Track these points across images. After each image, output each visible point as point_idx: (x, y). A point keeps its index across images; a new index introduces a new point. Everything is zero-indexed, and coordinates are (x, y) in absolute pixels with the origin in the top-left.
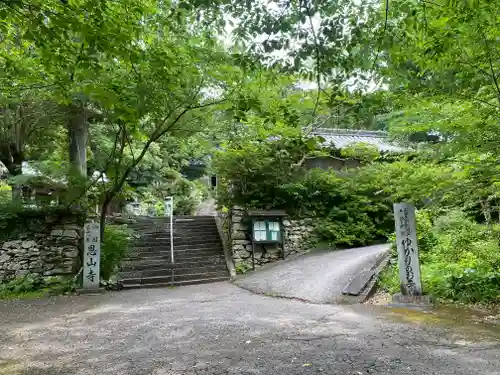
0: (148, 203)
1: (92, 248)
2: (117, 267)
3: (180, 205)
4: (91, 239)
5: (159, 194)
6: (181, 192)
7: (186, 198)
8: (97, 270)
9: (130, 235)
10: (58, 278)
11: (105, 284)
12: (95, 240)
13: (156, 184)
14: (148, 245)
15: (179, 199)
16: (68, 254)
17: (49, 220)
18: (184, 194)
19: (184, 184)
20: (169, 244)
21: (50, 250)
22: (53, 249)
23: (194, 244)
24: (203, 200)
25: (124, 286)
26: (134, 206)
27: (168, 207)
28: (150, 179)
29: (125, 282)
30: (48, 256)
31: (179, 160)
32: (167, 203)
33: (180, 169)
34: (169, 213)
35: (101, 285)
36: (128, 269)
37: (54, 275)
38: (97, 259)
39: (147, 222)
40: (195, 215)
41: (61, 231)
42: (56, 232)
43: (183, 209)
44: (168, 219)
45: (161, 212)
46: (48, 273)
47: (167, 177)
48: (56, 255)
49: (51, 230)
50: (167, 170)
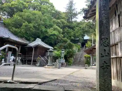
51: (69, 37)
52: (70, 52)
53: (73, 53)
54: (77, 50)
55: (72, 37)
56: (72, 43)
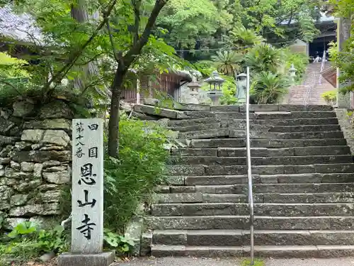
0: (210, 82)
1: (87, 169)
2: (142, 207)
3: (260, 87)
4: (85, 151)
5: (227, 68)
6: (261, 65)
7: (270, 76)
8: (97, 214)
9: (170, 140)
10: (34, 223)
11: (115, 244)
12: (93, 152)
13: (223, 54)
14: (202, 161)
15: (258, 78)
16: (51, 177)
17: (19, 111)
18: (267, 69)
19: (267, 52)
20: (244, 162)
21: (19, 169)
22: (26, 166)
23: (292, 163)
24: (297, 80)
25: (154, 248)
26: (192, 88)
27: (242, 91)
28: (214, 48)
29: (157, 240)
30: (18, 179)
31: (259, 16)
32: (241, 83)
33: (260, 29)
34: (244, 99)
35: (106, 246)
36: (164, 211)
37: (27, 216)
38: (98, 193)
39: (203, 114)
40: (285, 103)
41: (39, 132)
42: (30, 134)
43: (265, 94)
44: (241, 111)
45: (232, 98)
46: (17, 212)
47: (240, 42)
48: (31, 178)
49: (22, 129)
50: (240, 31)
51: (254, 20)
52: (268, 82)
53: (279, 87)
54: (294, 74)
55: (265, 15)
56: (273, 49)
